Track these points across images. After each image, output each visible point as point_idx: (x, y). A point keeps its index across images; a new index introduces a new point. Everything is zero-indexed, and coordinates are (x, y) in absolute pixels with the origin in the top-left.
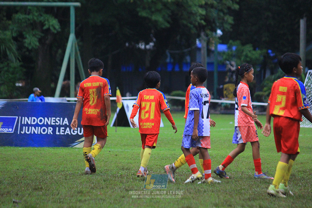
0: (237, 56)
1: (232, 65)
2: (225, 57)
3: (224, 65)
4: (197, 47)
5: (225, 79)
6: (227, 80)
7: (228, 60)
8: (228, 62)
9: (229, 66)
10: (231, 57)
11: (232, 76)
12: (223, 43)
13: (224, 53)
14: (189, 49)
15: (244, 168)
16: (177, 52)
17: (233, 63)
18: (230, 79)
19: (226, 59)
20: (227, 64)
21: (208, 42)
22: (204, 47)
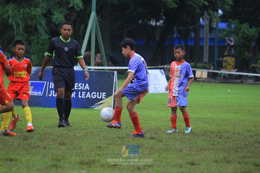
0: (236, 32)
1: (231, 41)
2: (224, 33)
3: (224, 41)
4: (201, 24)
5: (224, 52)
6: (226, 53)
7: (227, 37)
8: (227, 38)
9: (228, 41)
10: (229, 33)
11: (230, 50)
12: (223, 22)
13: (224, 30)
14: (194, 26)
15: (240, 130)
16: (183, 28)
17: (232, 39)
18: (228, 52)
19: (226, 36)
20: (227, 40)
21: (211, 21)
22: (206, 25)
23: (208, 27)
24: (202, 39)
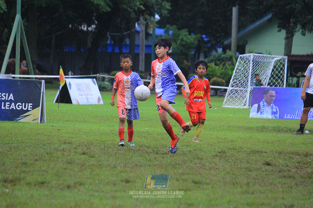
0: (174, 39)
4: (136, 30)
12: (160, 27)
13: (161, 36)
14: (129, 32)
16: (117, 34)
21: (147, 26)
22: (142, 31)
23: (144, 33)
24: (138, 46)
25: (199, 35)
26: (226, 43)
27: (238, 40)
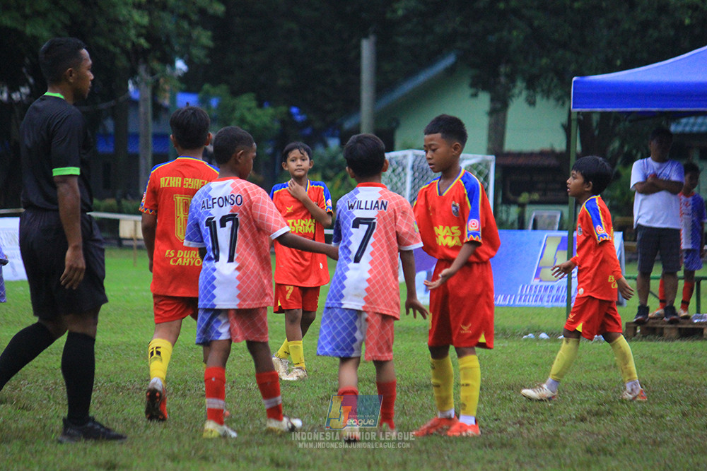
0: (220, 118)
4: (130, 97)
12: (188, 91)
14: (112, 103)
21: (156, 89)
22: (145, 100)
23: (149, 103)
24: (136, 136)
25: (283, 109)
26: (348, 125)
27: (377, 117)
